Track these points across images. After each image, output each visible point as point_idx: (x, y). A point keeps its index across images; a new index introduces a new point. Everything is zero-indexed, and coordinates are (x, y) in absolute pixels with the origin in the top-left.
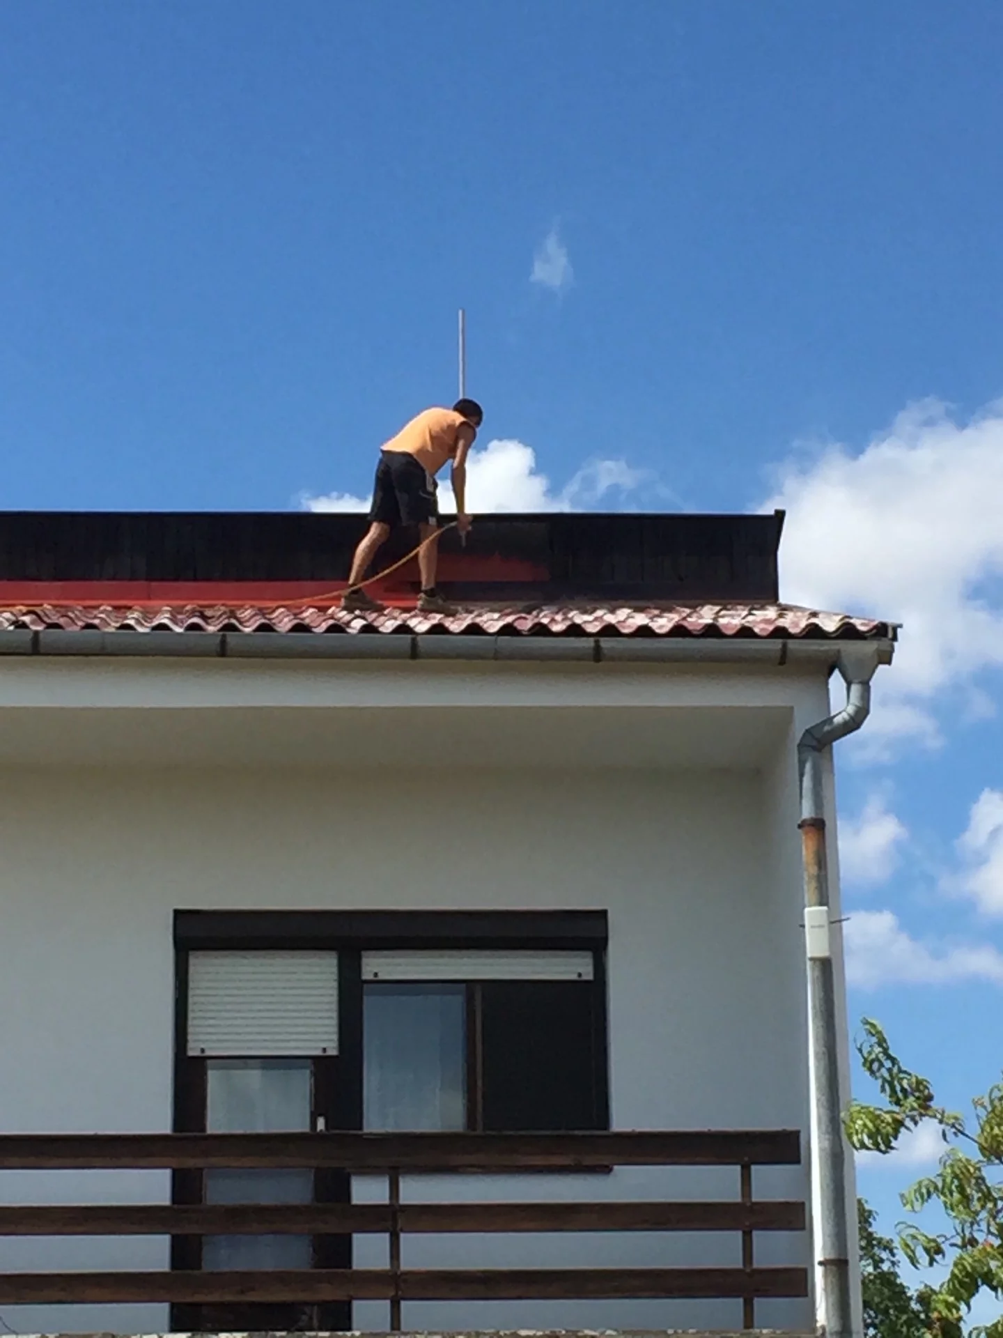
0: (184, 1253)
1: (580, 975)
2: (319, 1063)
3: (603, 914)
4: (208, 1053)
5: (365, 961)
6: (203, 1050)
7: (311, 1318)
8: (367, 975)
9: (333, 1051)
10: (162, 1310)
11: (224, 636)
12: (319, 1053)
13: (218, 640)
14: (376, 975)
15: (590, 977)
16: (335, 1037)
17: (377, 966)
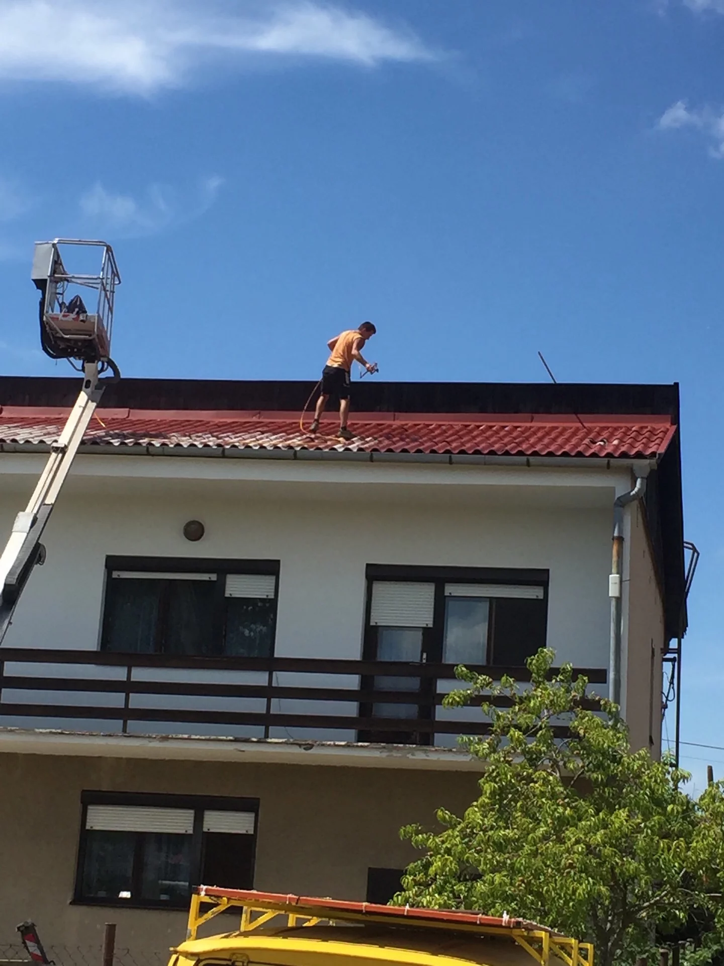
0: (364, 710)
1: (537, 596)
2: (426, 630)
3: (548, 570)
4: (379, 624)
5: (446, 588)
6: (376, 623)
7: (416, 737)
8: (447, 594)
9: (431, 626)
10: (352, 733)
11: (372, 454)
12: (425, 626)
13: (370, 455)
14: (450, 593)
15: (542, 597)
16: (432, 619)
17: (451, 590)
